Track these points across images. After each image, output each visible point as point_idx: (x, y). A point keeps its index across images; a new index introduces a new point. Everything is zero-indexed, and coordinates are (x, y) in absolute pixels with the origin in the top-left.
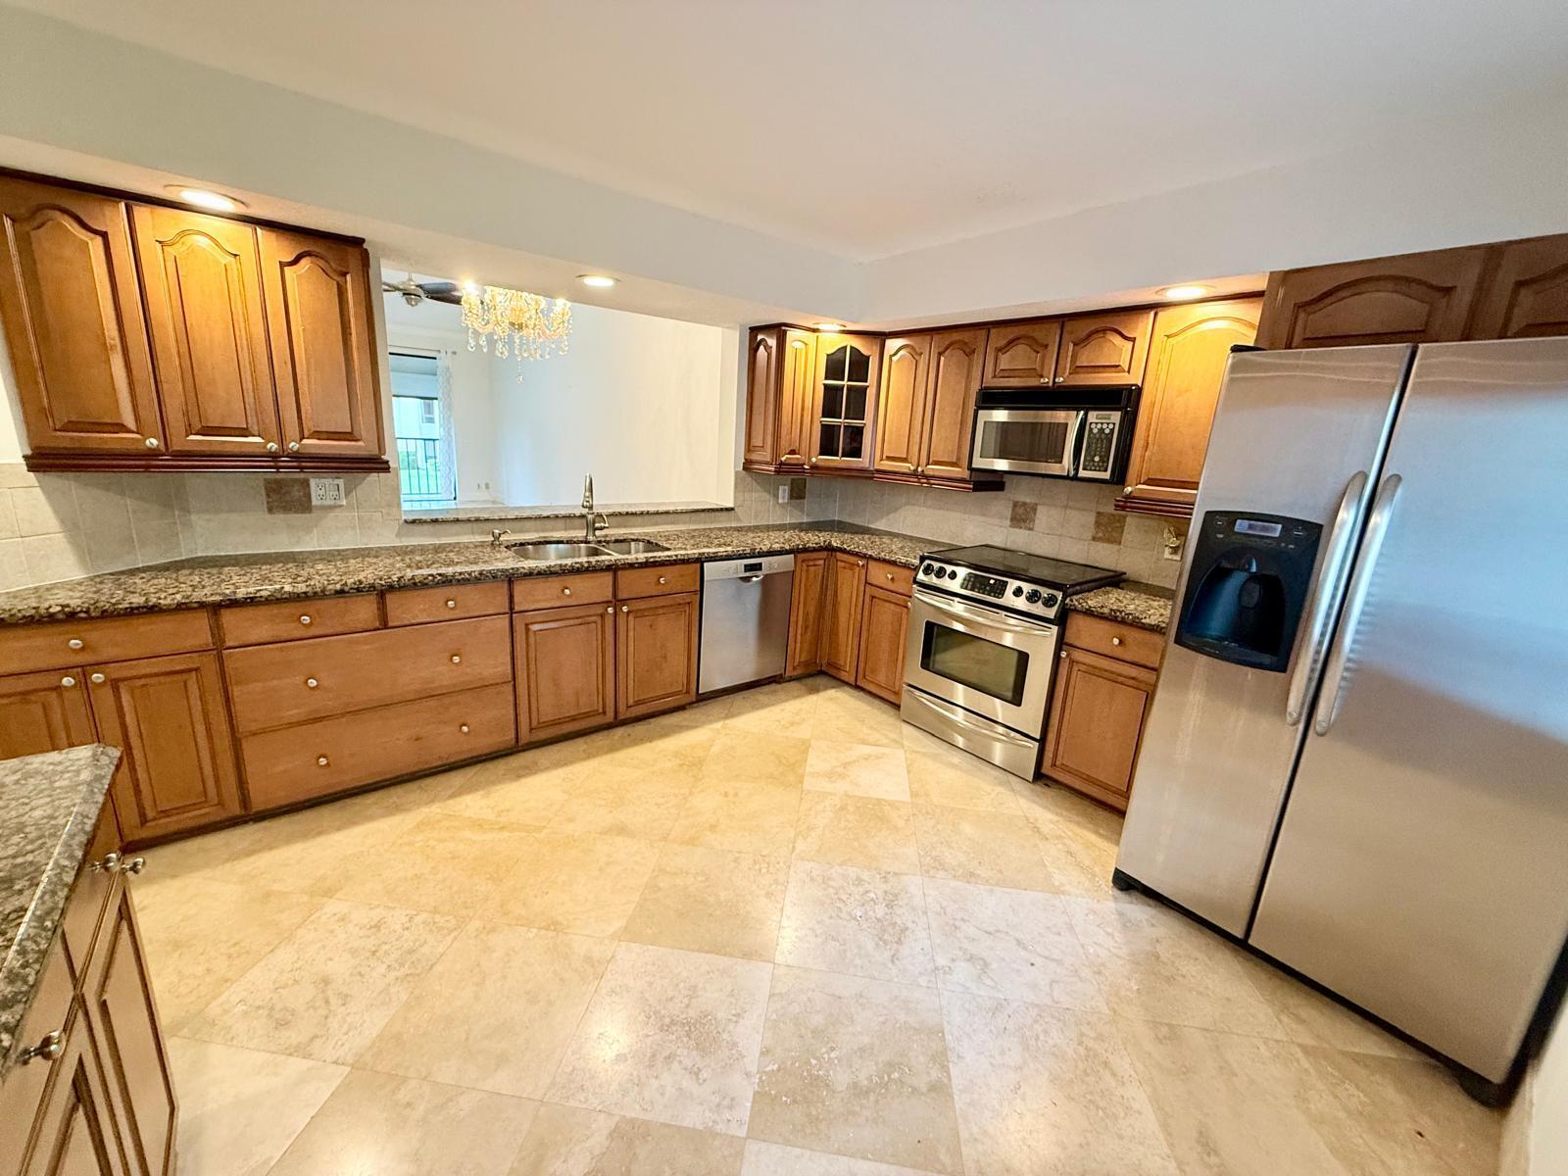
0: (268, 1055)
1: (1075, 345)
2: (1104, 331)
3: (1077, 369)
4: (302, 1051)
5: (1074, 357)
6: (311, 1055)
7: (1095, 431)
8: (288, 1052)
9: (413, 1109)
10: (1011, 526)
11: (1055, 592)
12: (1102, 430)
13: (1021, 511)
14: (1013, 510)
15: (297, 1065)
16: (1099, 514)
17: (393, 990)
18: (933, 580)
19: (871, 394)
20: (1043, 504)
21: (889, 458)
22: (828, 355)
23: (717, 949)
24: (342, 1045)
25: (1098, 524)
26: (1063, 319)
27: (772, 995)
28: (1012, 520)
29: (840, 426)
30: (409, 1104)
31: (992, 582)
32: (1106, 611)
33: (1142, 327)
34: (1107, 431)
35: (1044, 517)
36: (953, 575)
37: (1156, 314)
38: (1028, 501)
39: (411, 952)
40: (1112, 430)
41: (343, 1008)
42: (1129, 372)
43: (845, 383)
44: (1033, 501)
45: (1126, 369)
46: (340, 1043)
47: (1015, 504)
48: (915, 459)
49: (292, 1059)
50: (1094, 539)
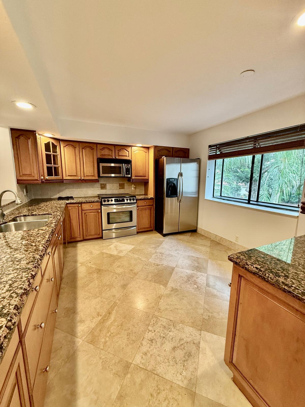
0: (200, 354)
1: (118, 151)
2: (123, 149)
3: (119, 156)
4: (198, 345)
5: (118, 153)
6: (199, 342)
7: (127, 168)
8: (198, 349)
9: (210, 315)
10: (101, 189)
11: (134, 198)
12: (128, 168)
13: (103, 186)
14: (101, 186)
15: (202, 345)
16: (119, 184)
17: (178, 328)
18: (106, 203)
19: (59, 157)
20: (108, 183)
21: (69, 176)
22: (45, 144)
23: (171, 274)
24: (196, 335)
25: (120, 186)
26: (115, 145)
27: (182, 268)
28: (101, 188)
29: (52, 167)
30: (209, 316)
31: (119, 199)
32: (143, 198)
33: (129, 149)
34: (129, 168)
35: (108, 186)
36: (112, 201)
37: (131, 147)
38: (104, 183)
39: (165, 327)
40: (130, 168)
41: (184, 339)
42: (129, 157)
43: (52, 153)
44: (105, 183)
45: (128, 156)
46: (195, 336)
47: (101, 184)
48: (79, 175)
49: (201, 346)
50: (120, 189)
